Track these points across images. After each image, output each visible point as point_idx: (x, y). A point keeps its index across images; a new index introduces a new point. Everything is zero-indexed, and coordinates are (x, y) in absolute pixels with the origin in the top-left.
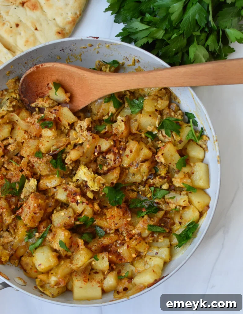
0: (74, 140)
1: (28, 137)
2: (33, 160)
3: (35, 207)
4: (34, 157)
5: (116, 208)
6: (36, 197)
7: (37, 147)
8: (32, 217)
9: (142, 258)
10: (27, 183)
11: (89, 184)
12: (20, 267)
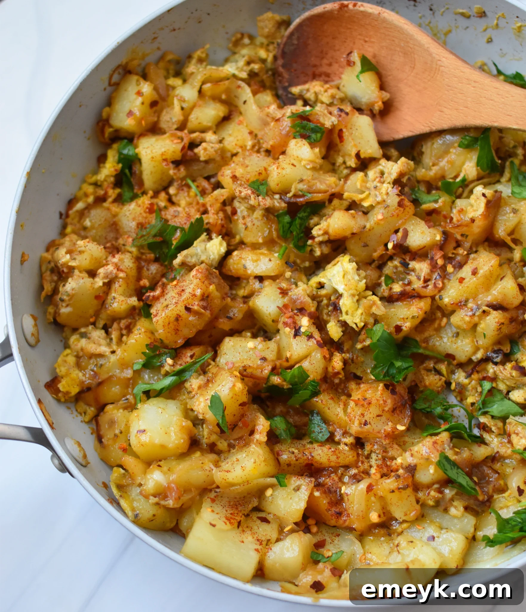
0: (354, 192)
1: (253, 146)
2: (240, 192)
3: (194, 295)
4: (246, 186)
5: (381, 385)
6: (208, 276)
7: (264, 172)
8: (178, 318)
9: (390, 535)
10: (204, 241)
11: (344, 304)
12: (93, 429)
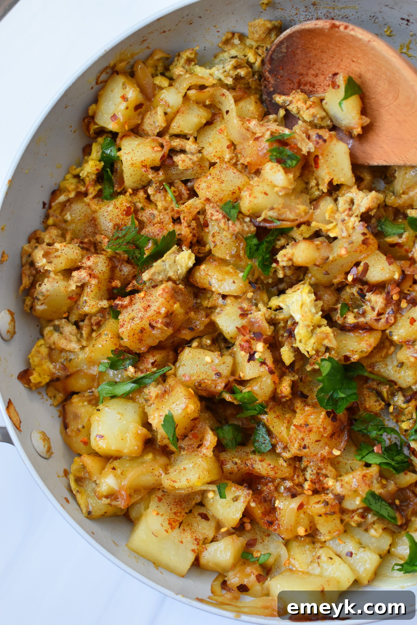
0: (322, 223)
1: (231, 159)
2: (212, 215)
3: (159, 313)
4: (218, 209)
6: (174, 294)
7: (238, 191)
8: (142, 330)
9: (314, 543)
10: (174, 253)
11: (298, 333)
12: (60, 412)
